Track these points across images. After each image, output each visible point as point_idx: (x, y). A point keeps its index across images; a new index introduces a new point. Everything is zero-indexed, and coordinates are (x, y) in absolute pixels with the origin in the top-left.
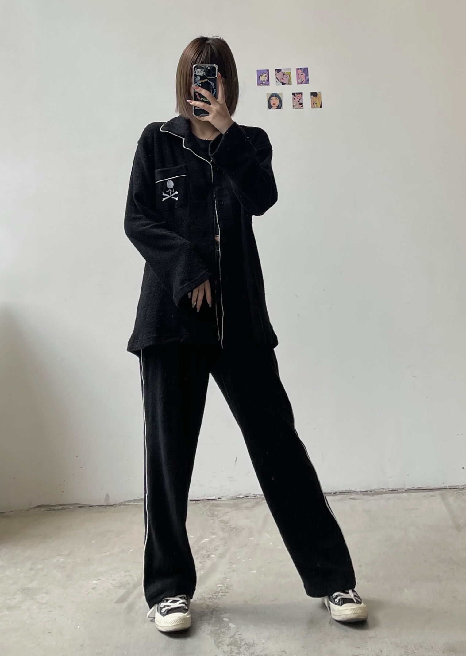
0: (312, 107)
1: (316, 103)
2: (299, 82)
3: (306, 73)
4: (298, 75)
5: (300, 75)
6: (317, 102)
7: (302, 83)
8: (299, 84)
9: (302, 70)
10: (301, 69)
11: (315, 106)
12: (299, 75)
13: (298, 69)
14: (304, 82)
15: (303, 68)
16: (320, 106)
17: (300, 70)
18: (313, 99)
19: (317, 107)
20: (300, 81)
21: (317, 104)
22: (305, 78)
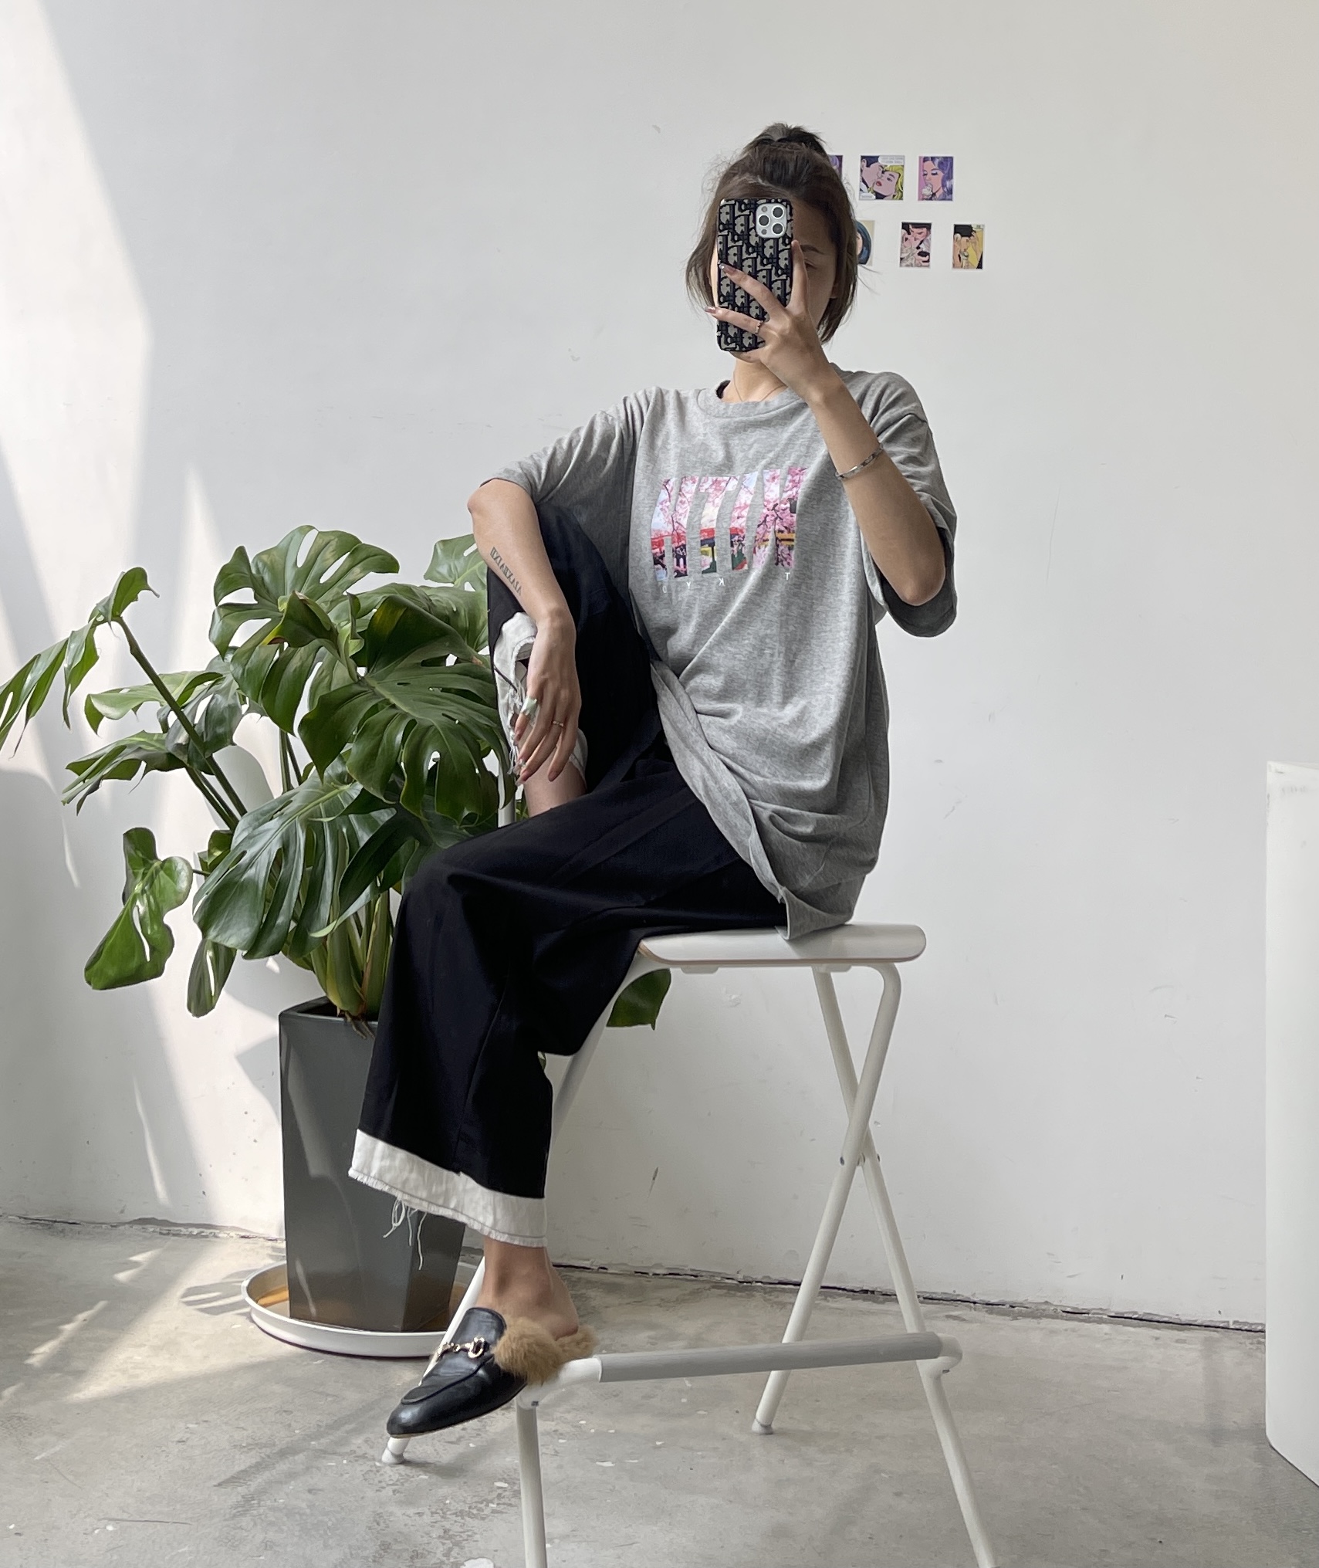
0: (954, 266)
1: (967, 256)
2: (923, 195)
3: (946, 172)
4: (923, 174)
5: (929, 175)
6: (970, 251)
7: (932, 197)
8: (923, 199)
9: (937, 161)
10: (933, 159)
11: (964, 262)
12: (926, 175)
13: (925, 159)
14: (938, 195)
15: (938, 158)
16: (976, 265)
17: (930, 162)
18: (960, 245)
19: (968, 267)
20: (927, 192)
21: (969, 259)
22: (944, 186)
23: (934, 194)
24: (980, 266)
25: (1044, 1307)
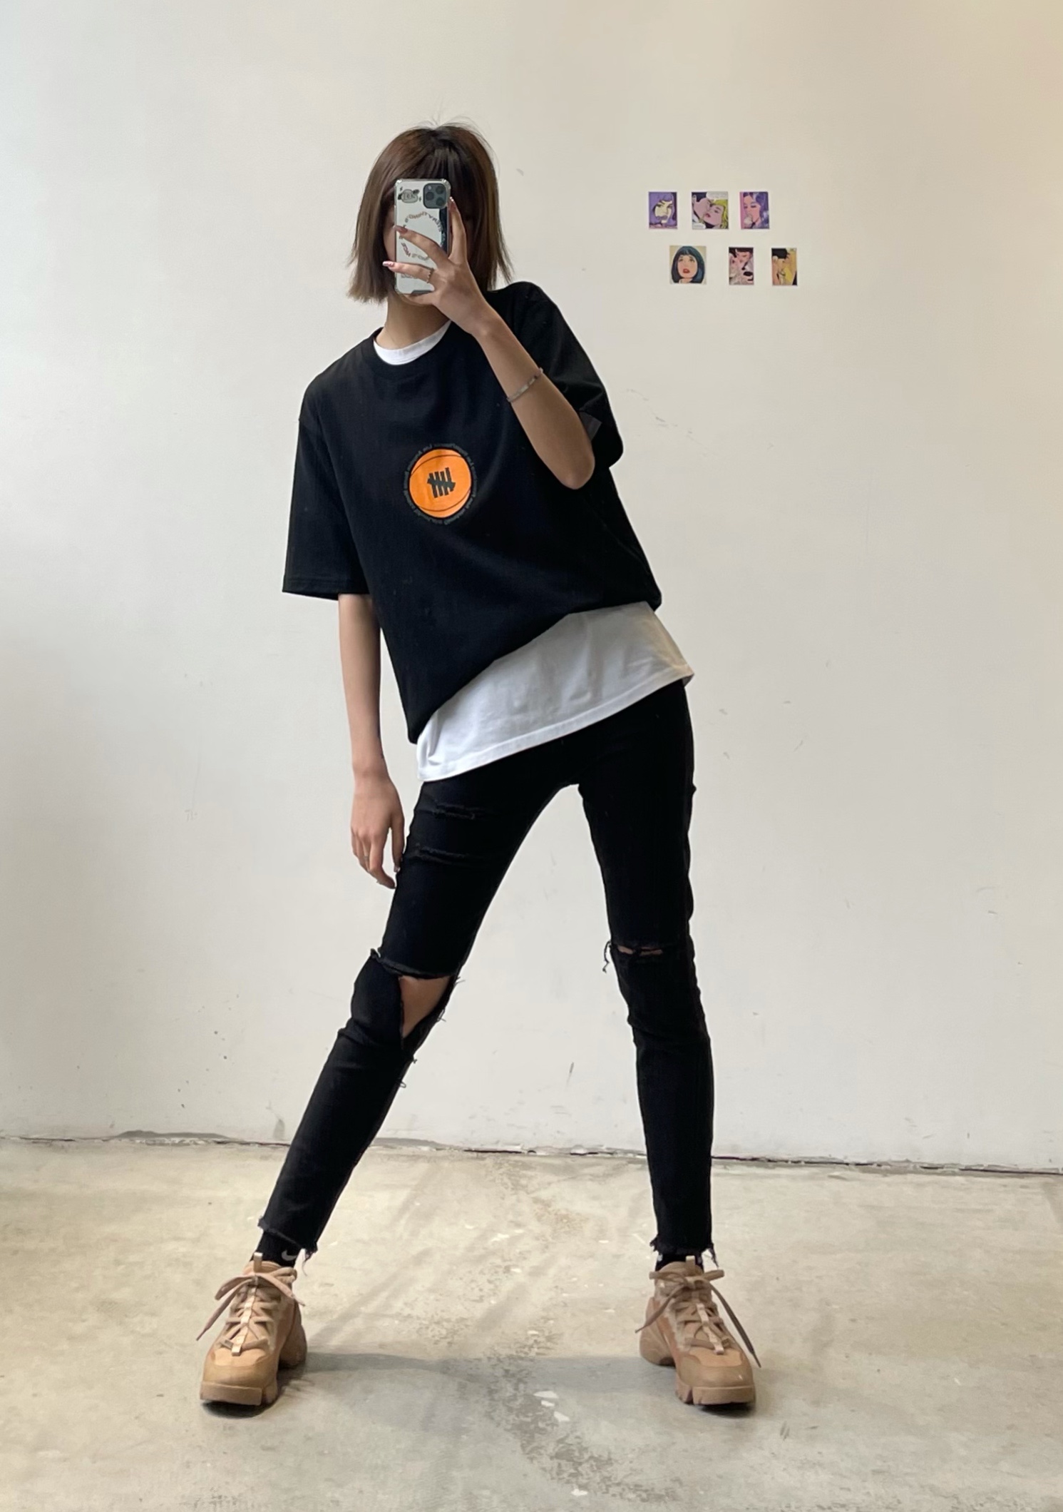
0: (774, 283)
1: (784, 275)
2: (745, 224)
3: (763, 204)
4: (744, 207)
5: (749, 208)
6: (787, 271)
7: (753, 226)
8: (745, 228)
9: (755, 196)
10: (751, 194)
11: (782, 280)
12: (747, 207)
13: (745, 194)
14: (757, 224)
15: (756, 193)
16: (792, 281)
17: (749, 197)
18: (778, 264)
19: (785, 284)
20: (748, 222)
21: (786, 277)
22: (761, 216)
23: (754, 224)
24: (795, 283)
25: (906, 1164)
